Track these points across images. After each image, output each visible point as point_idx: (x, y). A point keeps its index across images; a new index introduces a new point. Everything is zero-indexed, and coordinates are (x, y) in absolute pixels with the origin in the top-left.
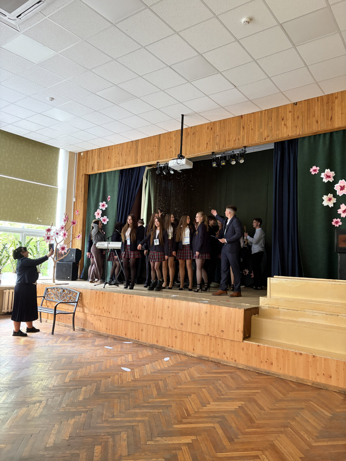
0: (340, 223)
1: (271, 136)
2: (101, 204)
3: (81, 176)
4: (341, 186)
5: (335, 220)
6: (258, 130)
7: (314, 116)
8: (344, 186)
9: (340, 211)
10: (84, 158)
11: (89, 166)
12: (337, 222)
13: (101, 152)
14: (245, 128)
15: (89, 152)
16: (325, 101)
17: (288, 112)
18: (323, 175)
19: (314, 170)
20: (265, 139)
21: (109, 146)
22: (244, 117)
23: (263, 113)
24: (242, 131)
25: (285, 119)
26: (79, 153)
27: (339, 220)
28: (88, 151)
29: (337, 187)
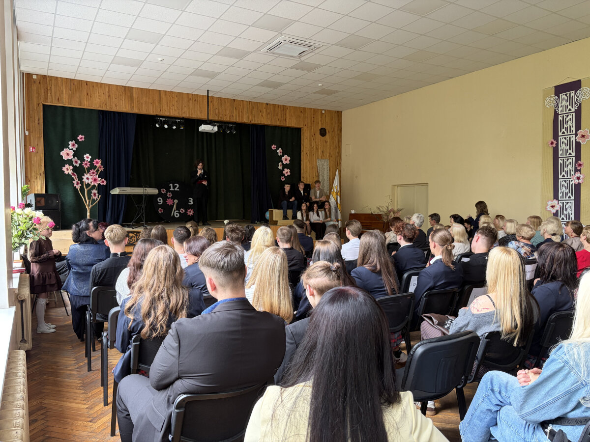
0: (284, 179)
1: (254, 120)
2: (70, 143)
3: (35, 103)
4: (285, 159)
6: (246, 114)
7: (277, 115)
8: (287, 159)
9: (284, 172)
10: (40, 83)
11: (52, 96)
13: (72, 84)
14: (237, 109)
15: (48, 78)
16: (282, 109)
17: (263, 108)
18: (278, 151)
19: (274, 147)
21: (86, 82)
22: (235, 101)
23: (249, 103)
24: (235, 111)
25: (262, 112)
26: (28, 74)
27: (283, 177)
28: (49, 76)
29: (283, 159)
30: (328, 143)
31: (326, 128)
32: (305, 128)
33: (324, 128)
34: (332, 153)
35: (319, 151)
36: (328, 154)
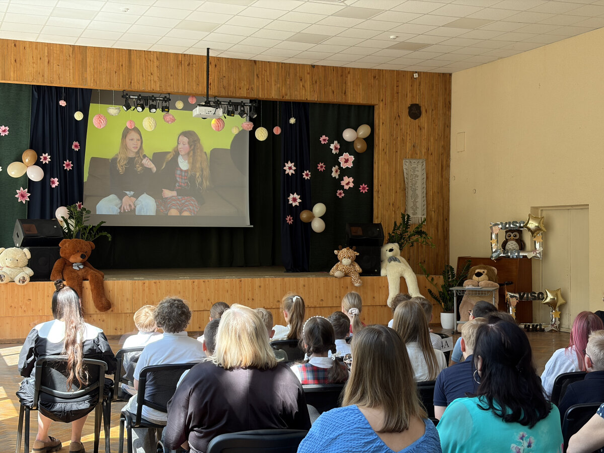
0: (343, 195)
1: (289, 94)
4: (345, 159)
5: (339, 191)
6: (275, 85)
7: (330, 85)
8: (348, 159)
9: (343, 183)
12: (340, 194)
14: (260, 77)
16: (340, 73)
17: (306, 74)
18: (332, 146)
19: (324, 139)
20: (283, 97)
21: (15, 41)
22: (257, 63)
23: (280, 66)
24: (255, 80)
25: (303, 80)
27: (342, 191)
29: (341, 159)
30: (425, 131)
31: (422, 106)
32: (381, 104)
33: (417, 105)
34: (432, 148)
35: (409, 145)
36: (424, 151)
